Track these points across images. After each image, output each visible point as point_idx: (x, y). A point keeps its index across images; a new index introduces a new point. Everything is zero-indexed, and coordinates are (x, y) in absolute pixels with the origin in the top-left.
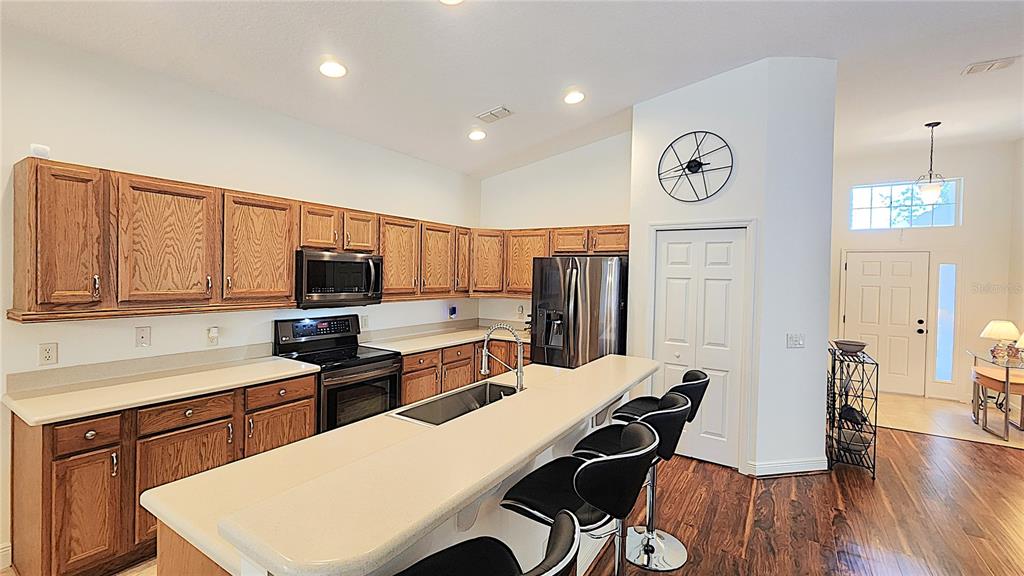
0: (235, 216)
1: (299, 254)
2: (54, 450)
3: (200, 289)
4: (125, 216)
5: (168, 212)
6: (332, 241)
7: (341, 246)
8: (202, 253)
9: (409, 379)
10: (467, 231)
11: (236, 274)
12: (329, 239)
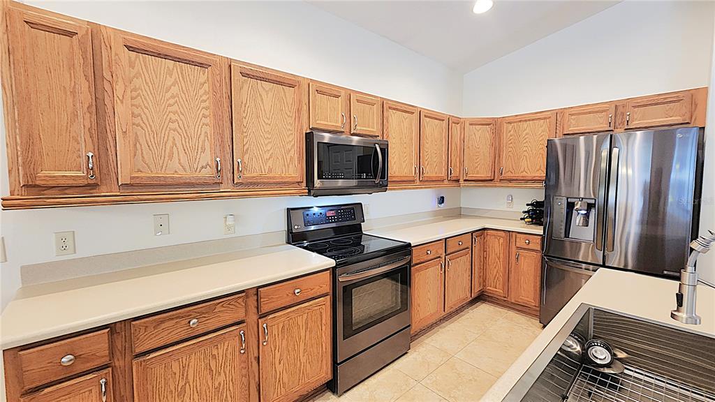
0: (245, 91)
1: (309, 137)
2: (21, 382)
3: (208, 173)
4: (120, 82)
5: (169, 82)
6: (340, 124)
7: (348, 131)
8: (208, 129)
9: (418, 270)
10: (457, 121)
11: (246, 157)
12: (337, 122)
